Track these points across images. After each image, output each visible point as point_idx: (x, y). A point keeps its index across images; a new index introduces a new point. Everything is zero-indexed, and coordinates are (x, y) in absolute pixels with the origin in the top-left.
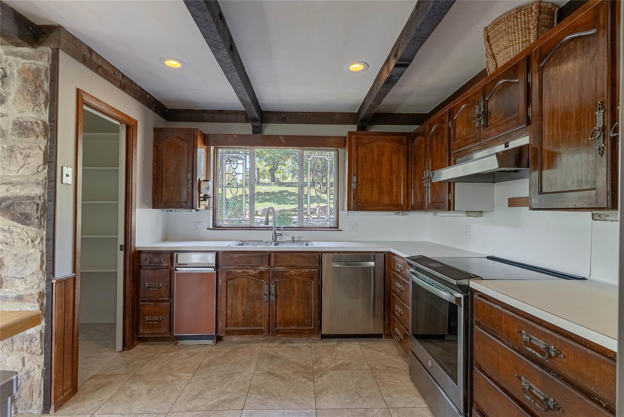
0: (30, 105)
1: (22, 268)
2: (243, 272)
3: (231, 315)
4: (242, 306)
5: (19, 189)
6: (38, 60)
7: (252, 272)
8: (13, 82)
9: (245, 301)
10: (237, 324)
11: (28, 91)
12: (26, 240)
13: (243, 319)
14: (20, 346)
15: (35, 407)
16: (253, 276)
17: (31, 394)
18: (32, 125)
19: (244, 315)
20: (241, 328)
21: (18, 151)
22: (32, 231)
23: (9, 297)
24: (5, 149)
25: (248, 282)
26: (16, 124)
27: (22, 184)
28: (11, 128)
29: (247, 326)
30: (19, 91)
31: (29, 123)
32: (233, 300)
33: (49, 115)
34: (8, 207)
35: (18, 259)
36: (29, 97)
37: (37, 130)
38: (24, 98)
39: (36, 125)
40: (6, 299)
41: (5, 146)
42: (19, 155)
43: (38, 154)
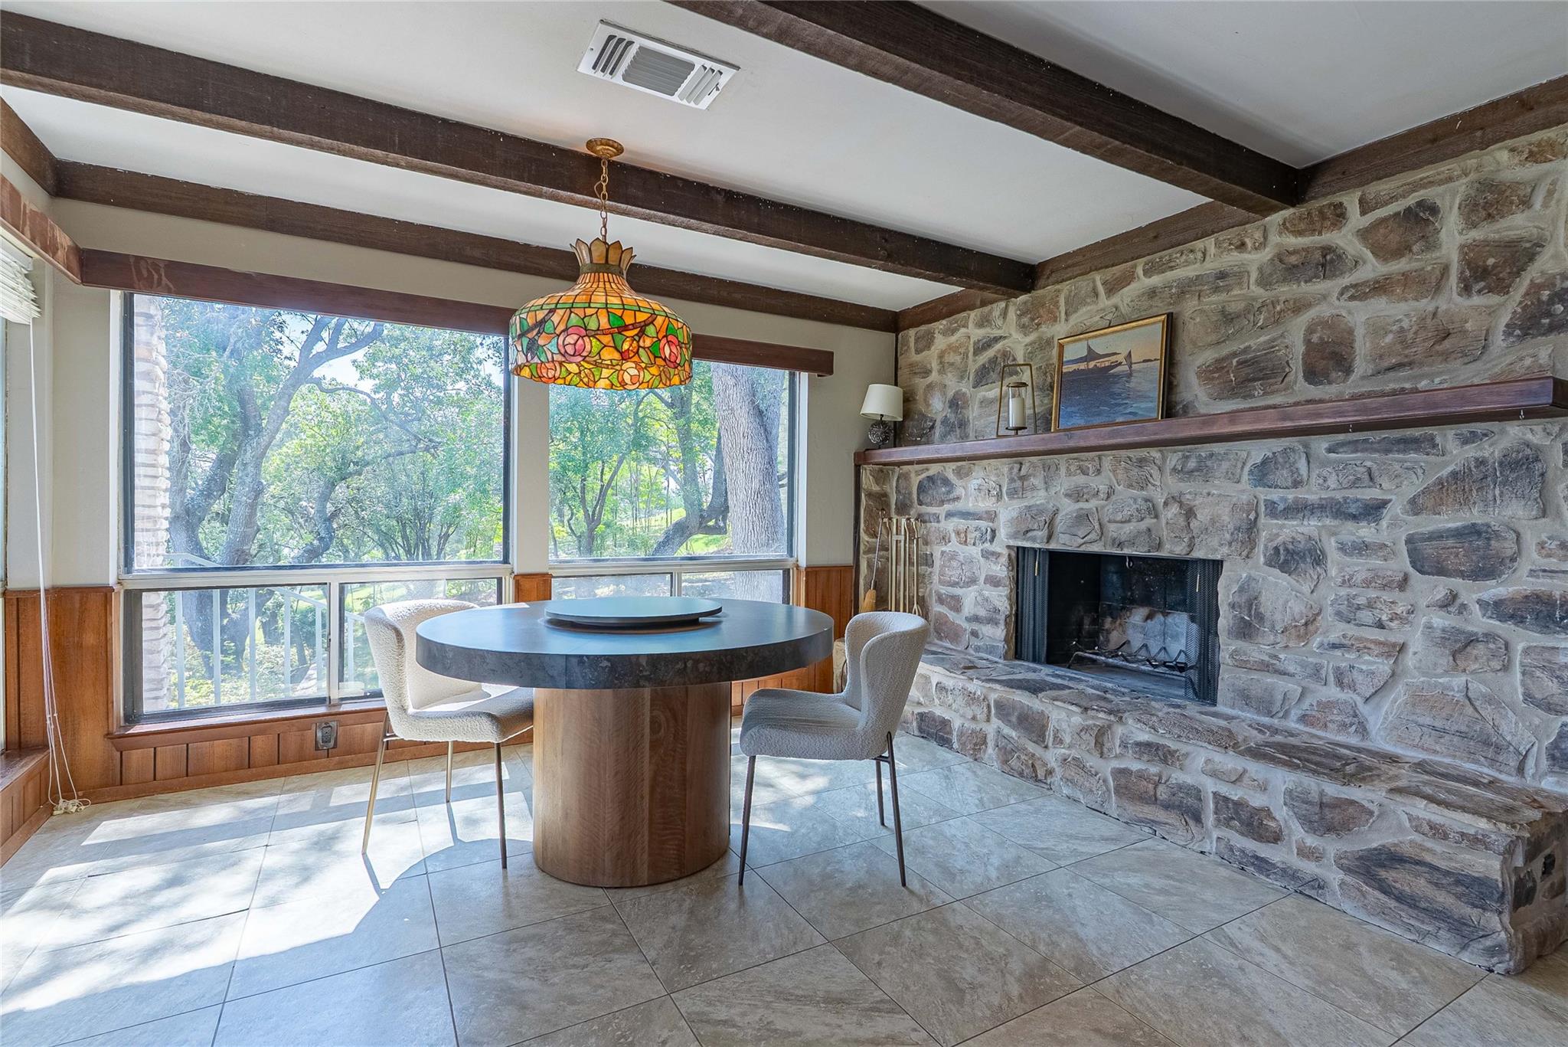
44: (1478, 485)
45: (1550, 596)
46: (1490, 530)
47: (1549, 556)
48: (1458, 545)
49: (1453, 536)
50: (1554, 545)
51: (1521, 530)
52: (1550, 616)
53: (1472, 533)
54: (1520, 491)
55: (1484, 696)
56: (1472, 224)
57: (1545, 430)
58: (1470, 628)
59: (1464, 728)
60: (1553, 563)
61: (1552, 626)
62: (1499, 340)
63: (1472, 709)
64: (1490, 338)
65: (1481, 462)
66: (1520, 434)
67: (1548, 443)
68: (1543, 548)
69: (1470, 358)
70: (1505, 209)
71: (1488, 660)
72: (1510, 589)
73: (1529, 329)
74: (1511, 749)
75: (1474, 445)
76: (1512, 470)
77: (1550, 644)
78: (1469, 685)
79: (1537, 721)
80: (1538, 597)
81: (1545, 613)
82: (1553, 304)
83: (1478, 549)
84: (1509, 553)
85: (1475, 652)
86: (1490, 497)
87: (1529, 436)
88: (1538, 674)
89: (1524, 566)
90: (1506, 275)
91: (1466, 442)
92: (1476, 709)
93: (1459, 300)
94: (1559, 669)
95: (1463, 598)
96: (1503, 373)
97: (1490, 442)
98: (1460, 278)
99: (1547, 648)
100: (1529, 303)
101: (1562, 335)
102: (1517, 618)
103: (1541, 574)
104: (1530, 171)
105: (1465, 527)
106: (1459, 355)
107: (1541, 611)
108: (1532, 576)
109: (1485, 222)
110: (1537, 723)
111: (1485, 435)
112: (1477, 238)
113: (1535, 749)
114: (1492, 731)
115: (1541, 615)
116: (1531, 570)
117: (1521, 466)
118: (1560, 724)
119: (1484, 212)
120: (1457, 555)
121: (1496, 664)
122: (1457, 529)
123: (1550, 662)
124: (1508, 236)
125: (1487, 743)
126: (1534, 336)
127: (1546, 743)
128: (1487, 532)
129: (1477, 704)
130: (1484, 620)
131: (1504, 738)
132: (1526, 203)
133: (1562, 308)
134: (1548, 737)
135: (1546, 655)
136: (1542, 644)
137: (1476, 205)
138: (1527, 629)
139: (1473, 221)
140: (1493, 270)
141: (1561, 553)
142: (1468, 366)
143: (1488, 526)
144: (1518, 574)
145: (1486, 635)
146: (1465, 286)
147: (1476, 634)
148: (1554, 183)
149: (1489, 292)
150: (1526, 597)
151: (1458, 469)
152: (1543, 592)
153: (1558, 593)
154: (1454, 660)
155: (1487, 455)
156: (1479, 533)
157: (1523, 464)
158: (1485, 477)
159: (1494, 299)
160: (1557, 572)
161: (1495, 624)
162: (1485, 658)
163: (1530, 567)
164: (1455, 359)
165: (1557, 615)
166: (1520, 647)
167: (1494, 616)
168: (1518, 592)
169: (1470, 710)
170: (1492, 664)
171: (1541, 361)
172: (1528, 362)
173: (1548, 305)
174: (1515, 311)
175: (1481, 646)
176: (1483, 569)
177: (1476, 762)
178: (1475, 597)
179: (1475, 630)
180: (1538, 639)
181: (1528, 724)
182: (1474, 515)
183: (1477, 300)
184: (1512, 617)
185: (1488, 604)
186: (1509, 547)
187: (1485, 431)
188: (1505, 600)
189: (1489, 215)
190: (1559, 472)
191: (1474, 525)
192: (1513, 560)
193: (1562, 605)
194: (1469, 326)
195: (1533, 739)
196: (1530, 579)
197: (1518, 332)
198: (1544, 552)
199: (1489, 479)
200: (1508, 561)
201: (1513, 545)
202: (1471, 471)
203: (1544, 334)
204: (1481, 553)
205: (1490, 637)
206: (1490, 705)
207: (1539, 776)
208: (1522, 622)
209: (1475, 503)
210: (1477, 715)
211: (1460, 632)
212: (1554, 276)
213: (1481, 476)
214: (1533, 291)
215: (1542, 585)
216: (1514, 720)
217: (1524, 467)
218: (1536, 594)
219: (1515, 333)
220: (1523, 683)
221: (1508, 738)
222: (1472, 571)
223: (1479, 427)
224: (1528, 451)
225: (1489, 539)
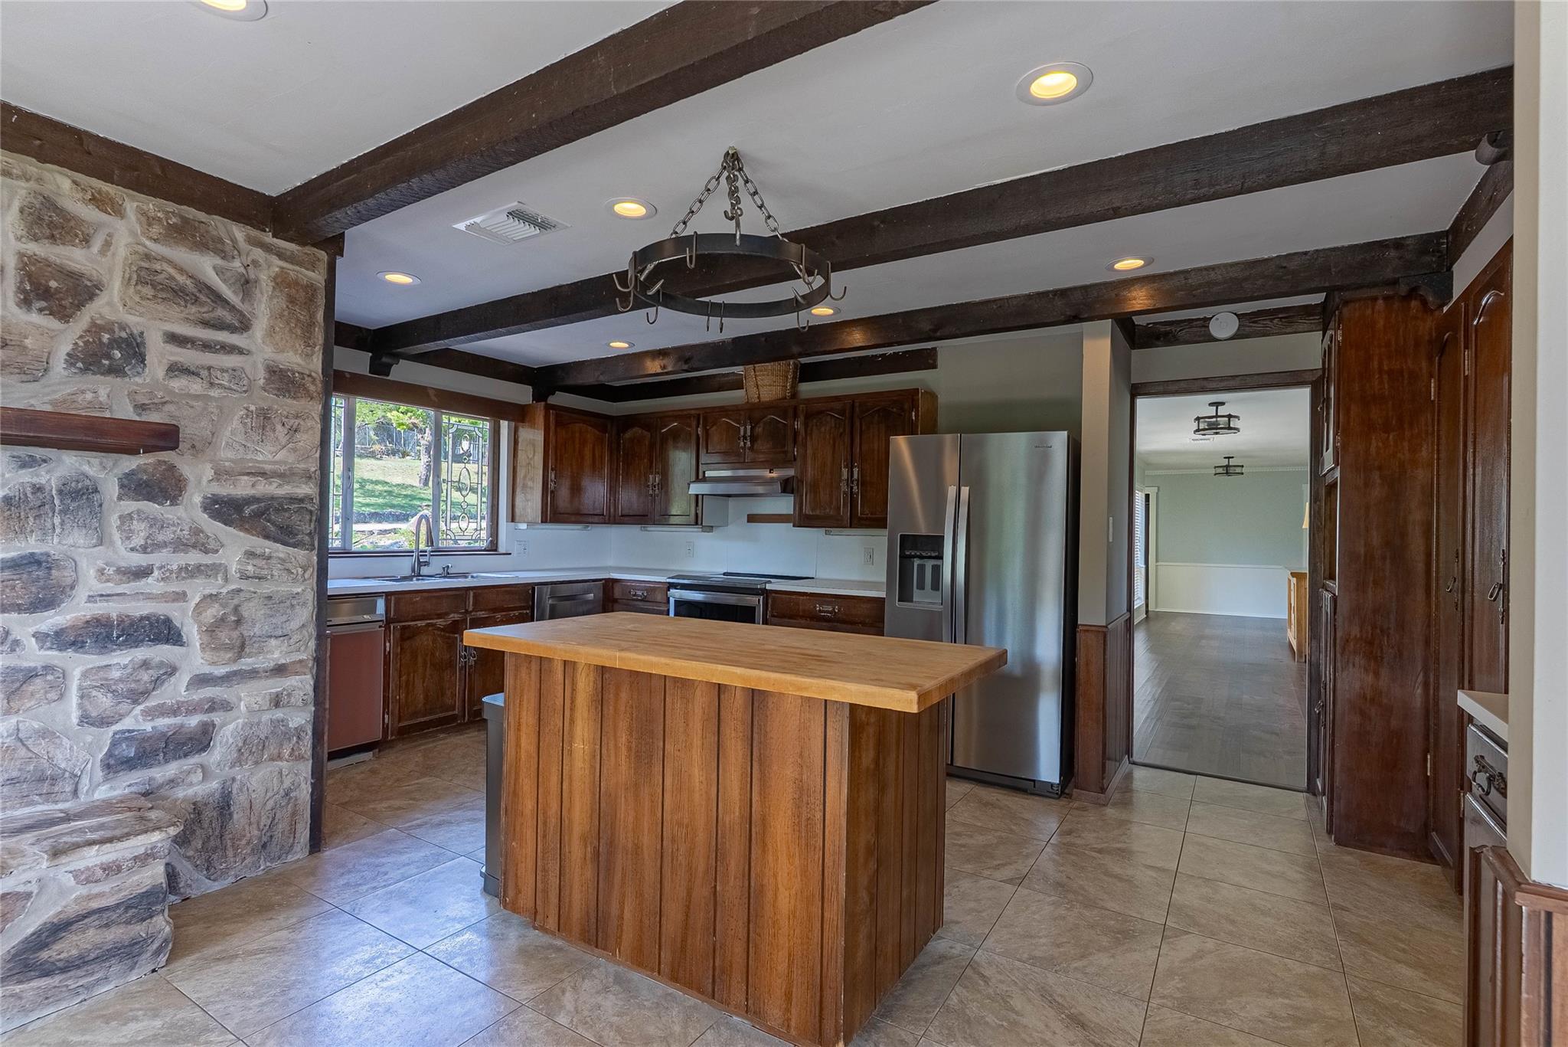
0: (299, 345)
1: (284, 618)
2: (428, 625)
3: (406, 701)
4: (423, 682)
5: (275, 485)
6: (307, 269)
7: (440, 623)
8: (259, 295)
9: (428, 672)
10: (415, 714)
11: (298, 320)
12: (294, 571)
13: (425, 704)
14: (276, 751)
15: (297, 848)
16: (442, 630)
17: (293, 825)
18: (303, 379)
19: (426, 697)
20: (422, 720)
21: (277, 419)
22: (300, 554)
23: (261, 670)
24: (252, 412)
25: (434, 641)
26: (274, 372)
27: (282, 476)
28: (265, 378)
29: (431, 714)
30: (281, 316)
31: (297, 375)
32: (409, 675)
33: (323, 364)
34: (258, 515)
35: (275, 603)
36: (299, 332)
37: (312, 388)
38: (291, 330)
39: (310, 379)
40: (255, 675)
41: (253, 408)
42: (279, 427)
43: (312, 428)
44: (35, 512)
45: (109, 618)
46: (50, 560)
47: (108, 581)
48: (15, 577)
49: (9, 568)
50: (111, 571)
51: (77, 559)
52: (109, 636)
53: (30, 563)
54: (81, 520)
55: (37, 732)
56: (35, 235)
57: (101, 463)
58: (26, 664)
59: (15, 774)
60: (110, 588)
61: (109, 646)
62: (59, 365)
63: (24, 750)
64: (51, 361)
65: (38, 489)
66: (77, 465)
67: (103, 476)
68: (103, 574)
69: (29, 377)
70: (68, 238)
71: (46, 692)
72: (68, 617)
73: (90, 365)
74: (67, 775)
75: (31, 470)
76: (73, 500)
77: (105, 663)
78: (20, 725)
79: (89, 739)
80: (98, 620)
81: (104, 634)
82: (113, 348)
83: (38, 579)
84: (69, 581)
85: (31, 688)
86: (49, 525)
87: (86, 468)
88: (94, 693)
89: (81, 594)
90: (68, 305)
91: (24, 465)
92: (28, 749)
93: (15, 310)
94: (115, 684)
95: (16, 634)
96: (64, 401)
97: (48, 467)
98: (19, 288)
99: (102, 667)
100: (91, 340)
101: (118, 379)
102: (77, 644)
103: (98, 599)
104: (89, 213)
105: (22, 557)
106: (17, 371)
107: (101, 633)
108: (90, 602)
109: (47, 241)
110: (90, 740)
111: (45, 461)
112: (37, 253)
113: (89, 766)
114: (46, 765)
115: (101, 637)
116: (89, 596)
117: (81, 496)
118: (111, 734)
119: (48, 231)
120: (13, 588)
121: (53, 695)
122: (13, 560)
123: (106, 679)
124: (70, 266)
125: (41, 780)
126: (94, 373)
127: (101, 756)
128: (48, 562)
129: (29, 743)
130: (43, 652)
131: (59, 768)
132: (86, 241)
133: (120, 355)
134: (101, 750)
135: (101, 674)
136: (97, 664)
137: (40, 219)
138: (86, 653)
139: (35, 234)
140: (55, 294)
141: (118, 577)
142: (23, 385)
143: (48, 555)
144: (76, 600)
145: (45, 668)
146: (25, 298)
147: (35, 668)
148: (110, 235)
149: (50, 314)
150: (87, 622)
151: (11, 494)
152: (102, 615)
153: (115, 614)
154: (8, 703)
155: (43, 481)
156: (39, 563)
157: (83, 494)
158: (43, 505)
159: (53, 324)
160: (113, 595)
161: (53, 656)
162: (42, 691)
163: (87, 594)
164: (12, 374)
165: (115, 635)
166: (77, 673)
167: (55, 646)
168: (76, 618)
169: (22, 752)
170: (49, 696)
171: (101, 399)
172: (89, 396)
173: (108, 348)
174: (76, 344)
175: (38, 681)
176: (44, 600)
177: (32, 803)
178: (31, 630)
179: (32, 664)
180: (94, 660)
181: (82, 744)
182: (31, 545)
183: (35, 318)
184: (73, 644)
185: (47, 635)
186: (67, 576)
187: (44, 457)
188: (66, 628)
189: (52, 236)
190: (113, 504)
191: (32, 554)
192: (72, 587)
193: (118, 625)
194: (28, 342)
195: (88, 757)
196: (89, 605)
197: (79, 365)
198: (103, 577)
199: (47, 506)
200: (68, 589)
201: (72, 574)
202: (27, 497)
203: (102, 374)
204: (42, 583)
205: (48, 669)
206: (44, 739)
207: (93, 788)
208: (81, 647)
209: (32, 531)
210: (30, 755)
211: (15, 670)
212: (113, 323)
213: (39, 503)
214: (94, 330)
215: (100, 609)
216: (68, 746)
217: (85, 497)
218: (96, 619)
219: (77, 365)
220: (80, 706)
221: (63, 766)
222: (31, 603)
223: (38, 452)
224: (87, 482)
225: (50, 568)
